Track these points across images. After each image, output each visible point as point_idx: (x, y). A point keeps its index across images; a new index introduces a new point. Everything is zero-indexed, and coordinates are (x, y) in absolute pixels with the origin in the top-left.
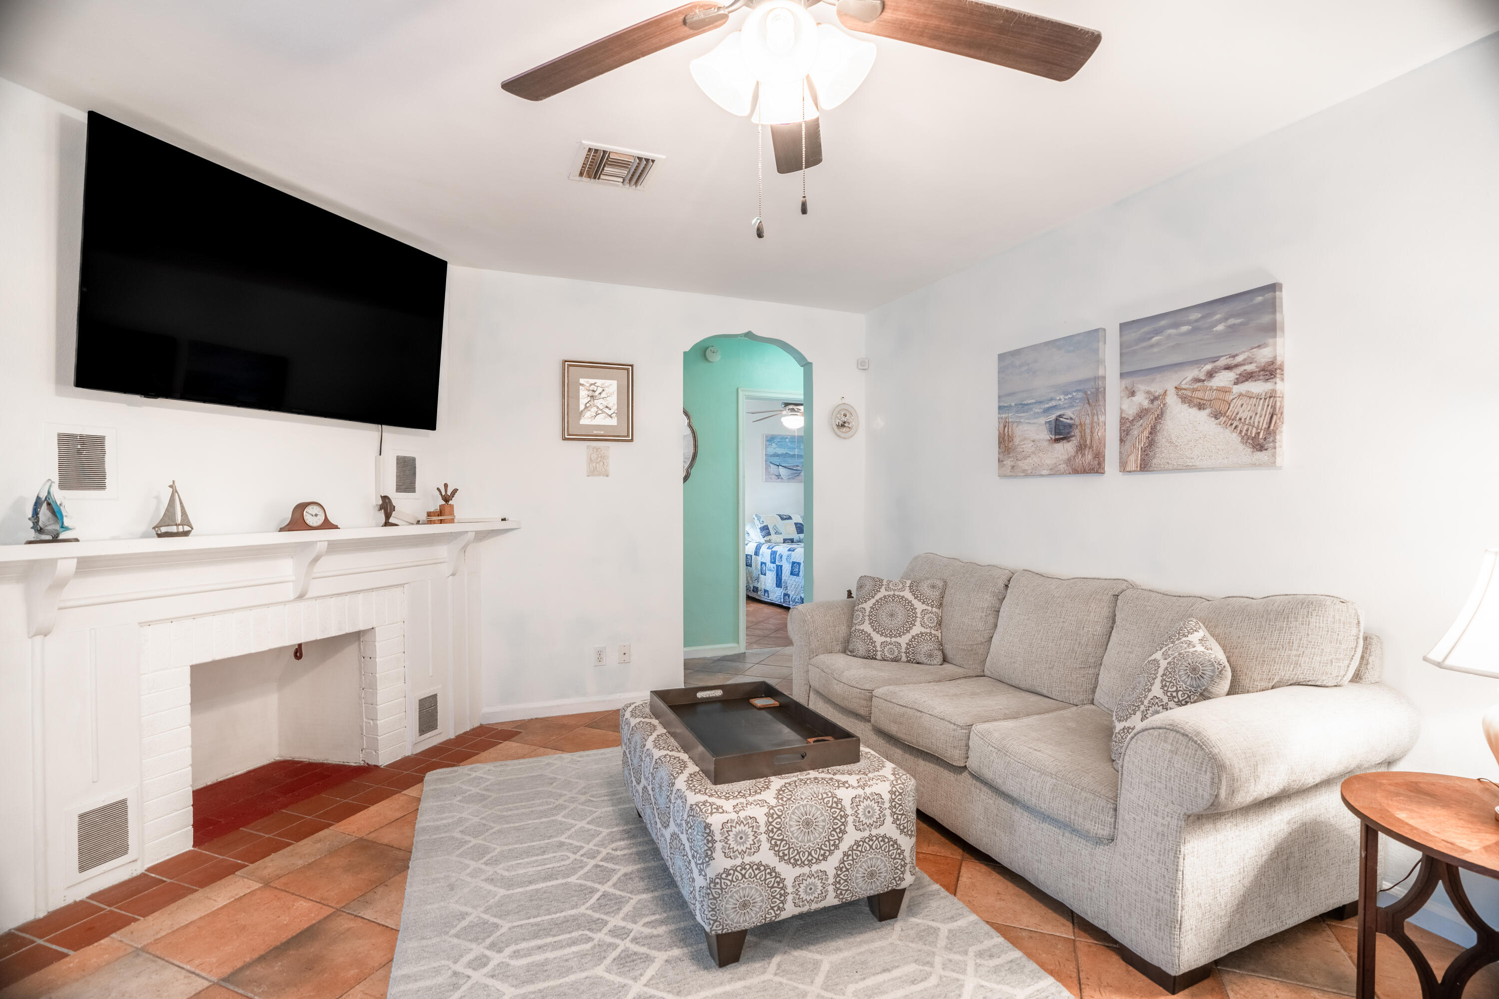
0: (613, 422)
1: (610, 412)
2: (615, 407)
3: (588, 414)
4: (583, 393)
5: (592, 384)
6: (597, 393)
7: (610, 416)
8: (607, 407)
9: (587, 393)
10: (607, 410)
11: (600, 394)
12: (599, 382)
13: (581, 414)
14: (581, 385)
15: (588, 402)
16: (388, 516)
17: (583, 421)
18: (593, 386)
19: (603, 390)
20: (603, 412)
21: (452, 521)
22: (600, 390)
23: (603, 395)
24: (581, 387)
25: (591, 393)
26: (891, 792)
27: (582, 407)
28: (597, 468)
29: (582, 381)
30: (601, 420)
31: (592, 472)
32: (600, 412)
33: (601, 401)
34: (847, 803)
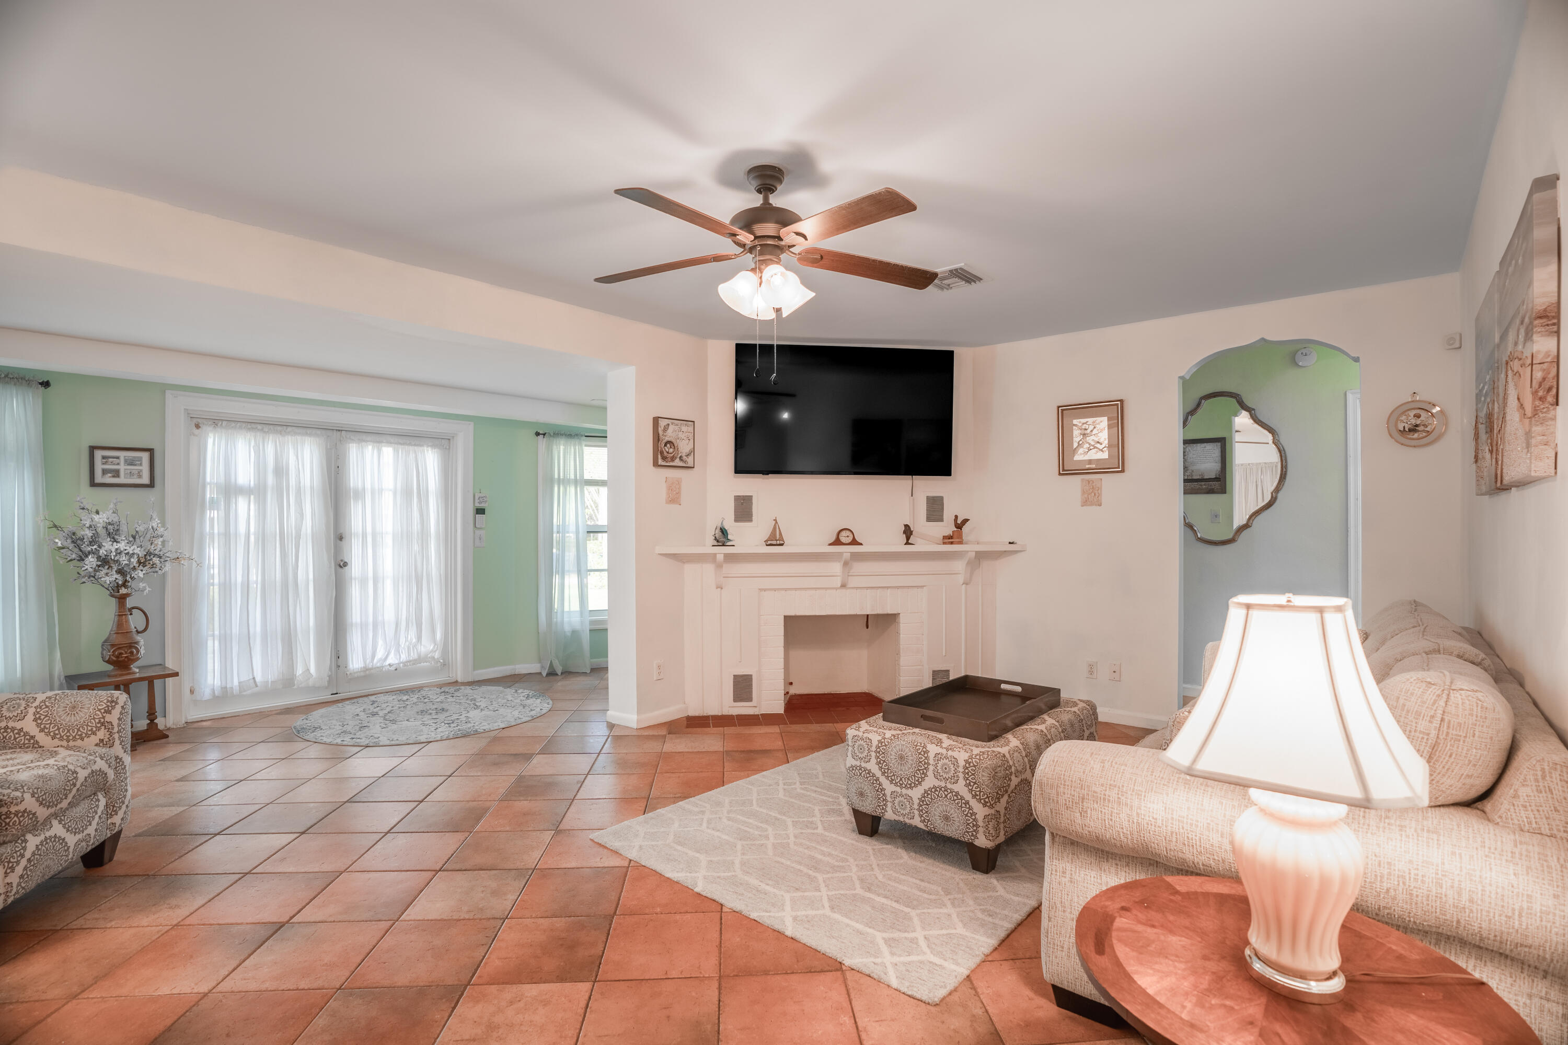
0: (1105, 455)
1: (1101, 447)
2: (1106, 442)
3: (1081, 451)
4: (1076, 432)
5: (1084, 424)
6: (1088, 431)
7: (1102, 450)
8: (1098, 442)
9: (1080, 431)
10: (1098, 445)
11: (1092, 431)
12: (1090, 420)
13: (1074, 451)
14: (1076, 425)
15: (1081, 440)
16: (908, 539)
17: (1077, 458)
18: (1085, 425)
19: (1095, 428)
20: (1095, 447)
21: (961, 543)
22: (1091, 427)
23: (1095, 432)
24: (1074, 427)
25: (1083, 432)
26: (966, 761)
27: (1075, 445)
28: (1092, 498)
29: (1075, 422)
30: (1094, 455)
31: (1085, 503)
32: (1092, 447)
33: (1092, 437)
34: (931, 755)
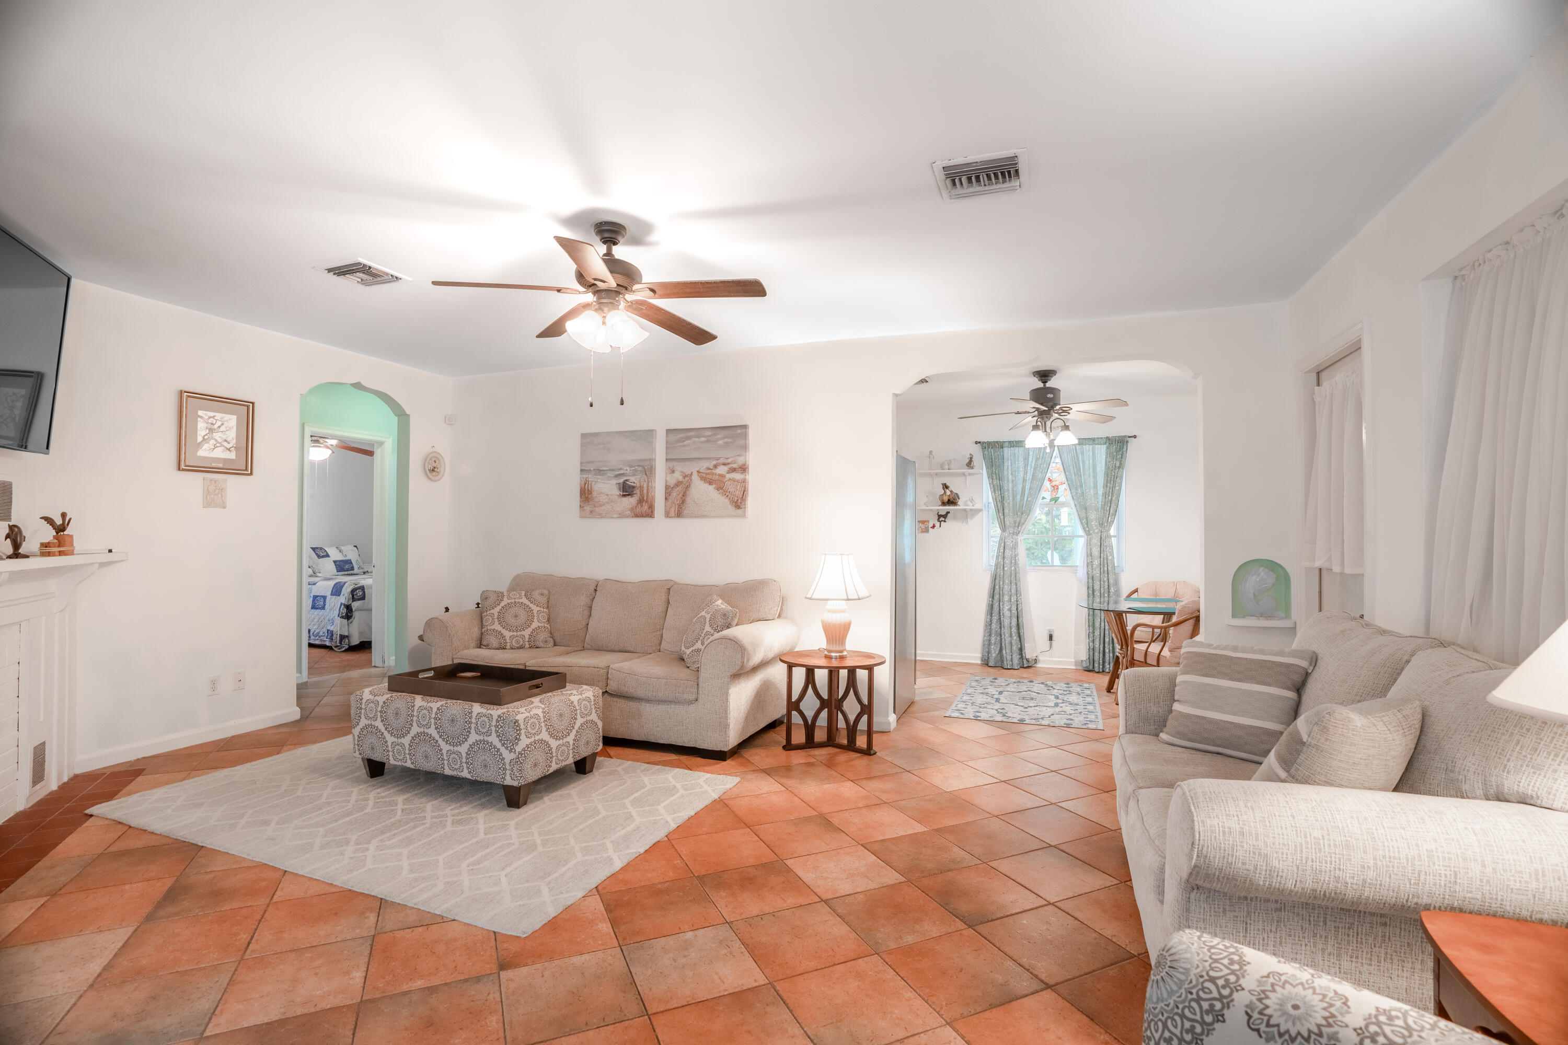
0: (232, 455)
1: (228, 446)
2: (234, 441)
3: (206, 446)
4: (201, 425)
5: (210, 417)
6: (216, 426)
7: (229, 450)
8: (226, 441)
9: (205, 425)
10: (225, 444)
11: (219, 427)
12: (219, 416)
13: (199, 445)
14: (201, 417)
15: (206, 435)
17: (202, 453)
18: (212, 419)
19: (223, 424)
20: (222, 446)
21: (71, 553)
22: (219, 423)
23: (222, 429)
24: (199, 419)
25: (209, 426)
26: (594, 696)
27: (200, 439)
28: (214, 499)
29: (200, 413)
30: (219, 453)
31: (208, 504)
32: (218, 445)
33: (219, 434)
34: (576, 703)
